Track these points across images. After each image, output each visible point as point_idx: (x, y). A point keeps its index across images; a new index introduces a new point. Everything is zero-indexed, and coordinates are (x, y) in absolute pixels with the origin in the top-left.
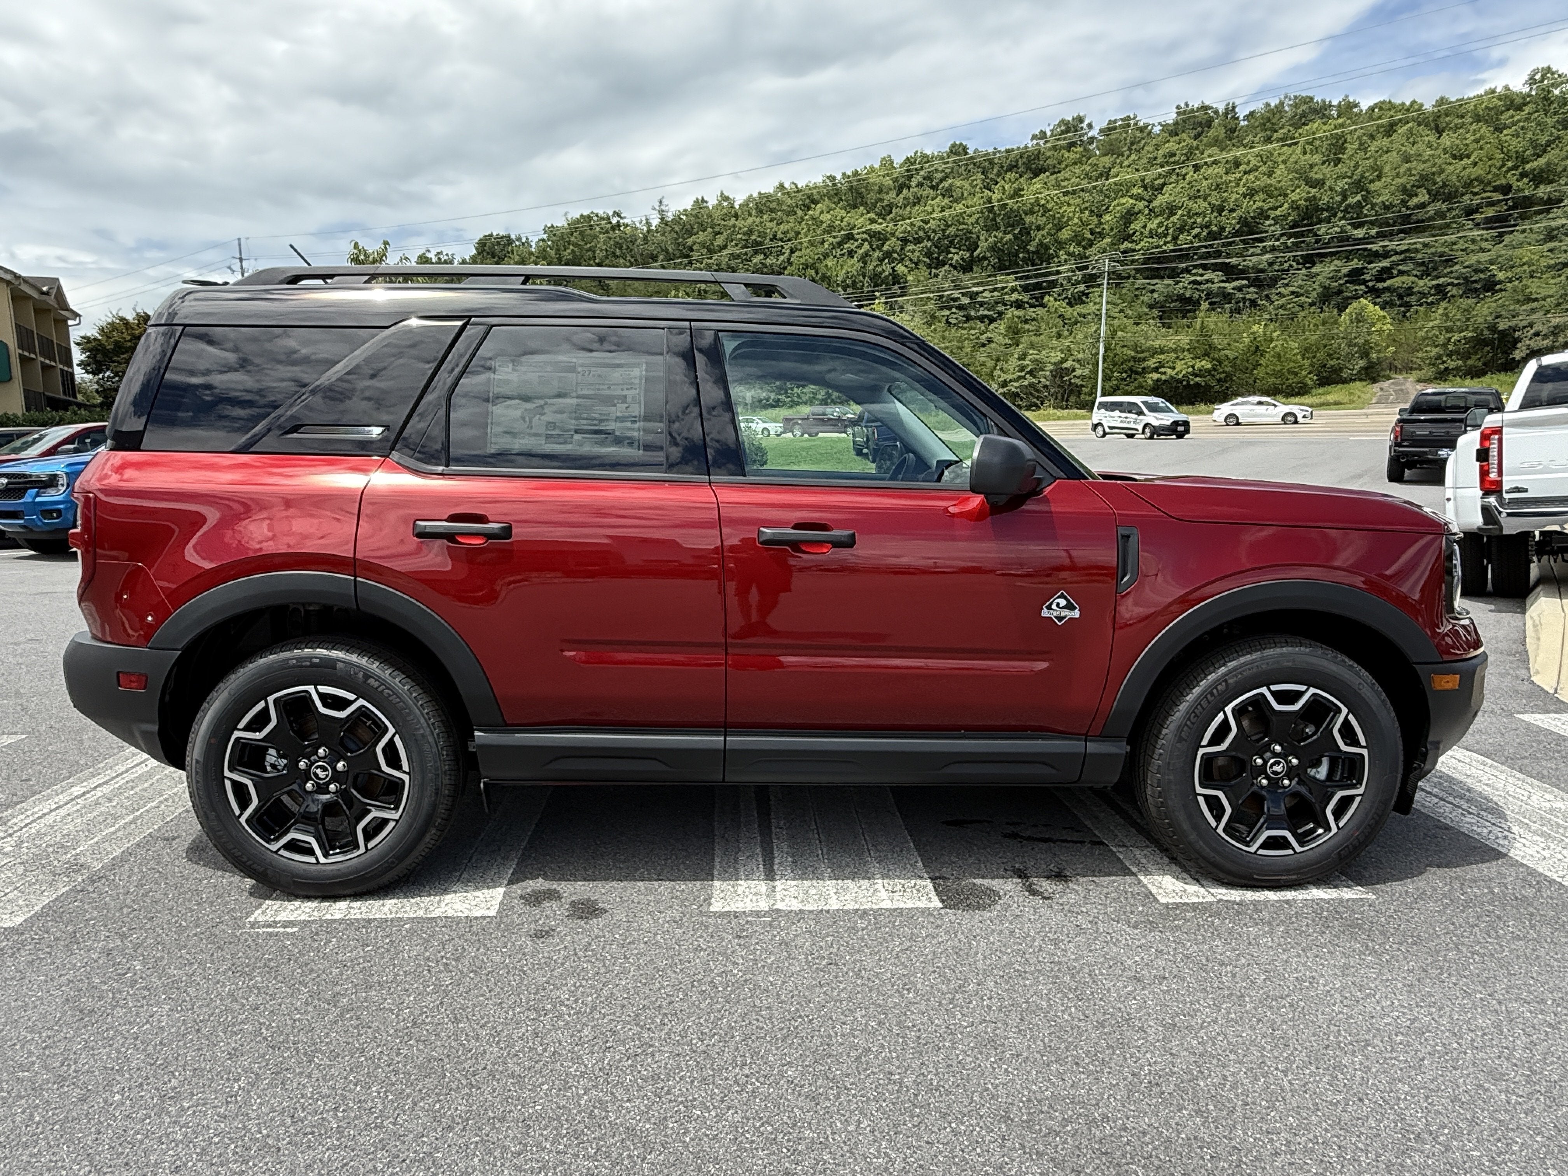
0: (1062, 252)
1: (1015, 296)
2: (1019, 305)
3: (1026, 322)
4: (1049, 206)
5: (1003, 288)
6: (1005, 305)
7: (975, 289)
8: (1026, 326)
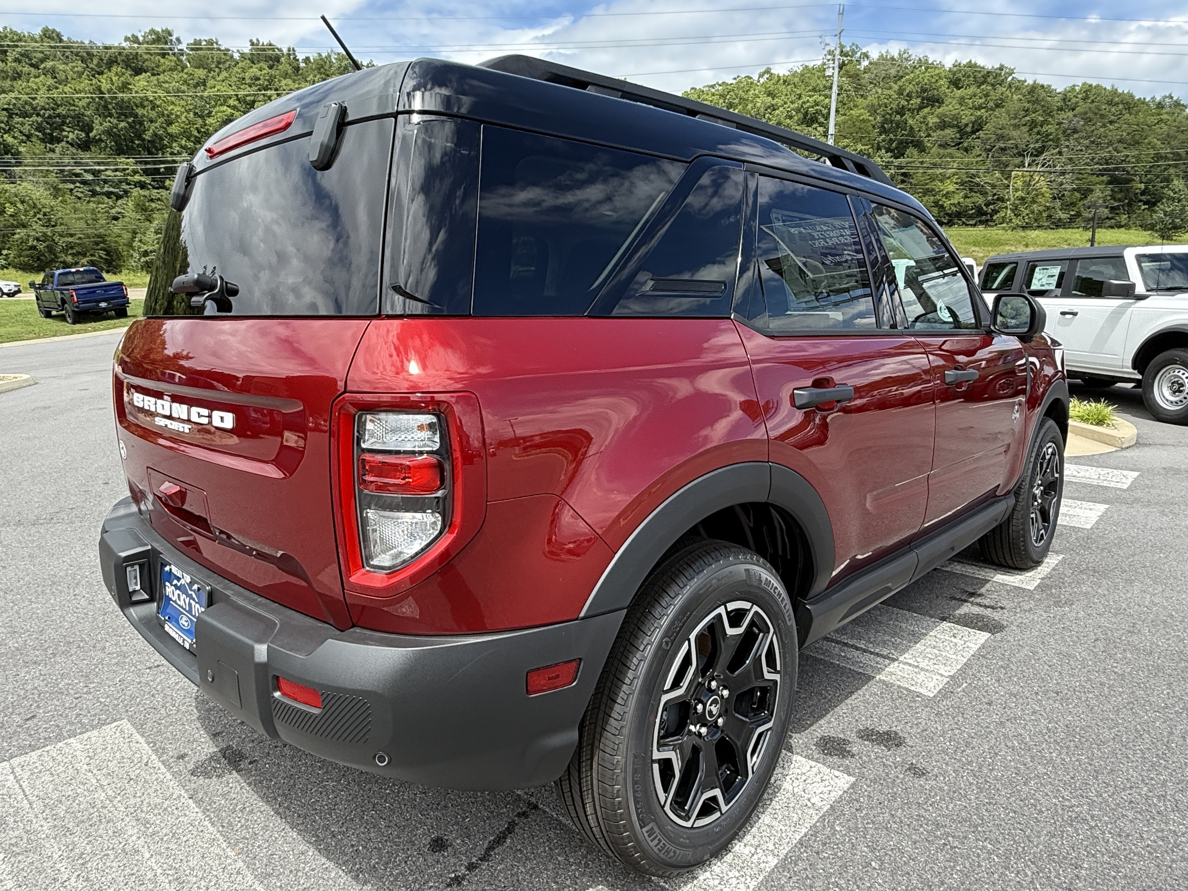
0: (174, 145)
1: (137, 178)
2: (142, 186)
3: (152, 200)
4: (158, 103)
5: (124, 170)
6: (129, 184)
7: (97, 168)
8: (153, 205)
